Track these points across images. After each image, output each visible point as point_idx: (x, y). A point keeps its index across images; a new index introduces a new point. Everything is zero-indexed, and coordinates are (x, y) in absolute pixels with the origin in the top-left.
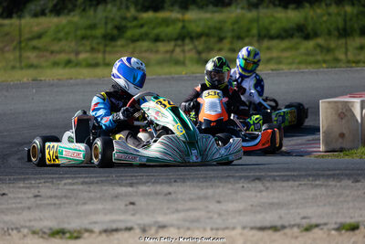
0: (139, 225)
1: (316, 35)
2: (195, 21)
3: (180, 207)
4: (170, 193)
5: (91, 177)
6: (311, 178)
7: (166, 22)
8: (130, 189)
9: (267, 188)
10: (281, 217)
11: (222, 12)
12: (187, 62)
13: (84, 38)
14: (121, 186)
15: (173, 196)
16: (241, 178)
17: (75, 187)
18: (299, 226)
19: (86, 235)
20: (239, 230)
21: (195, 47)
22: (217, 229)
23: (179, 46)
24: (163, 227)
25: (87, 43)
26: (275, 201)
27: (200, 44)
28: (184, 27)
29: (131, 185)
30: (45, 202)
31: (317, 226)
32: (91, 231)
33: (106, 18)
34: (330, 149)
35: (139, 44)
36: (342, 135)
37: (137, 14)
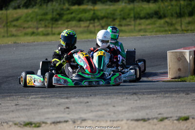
0: (71, 119)
1: (165, 16)
2: (100, 10)
3: (93, 109)
4: (88, 102)
5: (46, 94)
6: (163, 93)
7: (85, 11)
8: (66, 100)
9: (140, 99)
10: (147, 114)
11: (114, 5)
13: (41, 20)
14: (62, 98)
15: (90, 103)
16: (125, 93)
17: (37, 100)
18: (157, 118)
19: (43, 125)
20: (125, 121)
21: (100, 24)
22: (113, 121)
23: (92, 23)
24: (84, 120)
25: (43, 23)
26: (144, 105)
27: (103, 22)
28: (94, 13)
29: (67, 98)
30: (21, 108)
31: (167, 118)
32: (46, 123)
33: (53, 9)
34: (173, 77)
35: (70, 23)
36: (179, 70)
37: (69, 7)
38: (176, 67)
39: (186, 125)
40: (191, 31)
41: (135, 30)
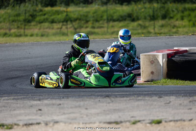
0: (44, 121)
1: (138, 19)
2: (73, 12)
3: (66, 112)
4: (60, 104)
5: (18, 96)
6: (136, 96)
7: (58, 13)
8: (39, 102)
9: (113, 101)
10: (120, 117)
11: (87, 7)
12: (69, 34)
13: (13, 21)
14: (34, 100)
15: (62, 106)
16: (98, 96)
17: (9, 101)
18: (129, 121)
19: (15, 127)
21: (73, 26)
22: (86, 123)
23: (65, 25)
24: (57, 122)
25: (16, 24)
26: (117, 108)
27: (76, 24)
28: (67, 15)
29: (40, 100)
31: (139, 121)
32: (18, 125)
33: (26, 10)
34: (146, 80)
35: (43, 24)
36: (152, 73)
37: (42, 8)
38: (149, 70)
39: (159, 128)
40: (164, 34)
41: (108, 32)
